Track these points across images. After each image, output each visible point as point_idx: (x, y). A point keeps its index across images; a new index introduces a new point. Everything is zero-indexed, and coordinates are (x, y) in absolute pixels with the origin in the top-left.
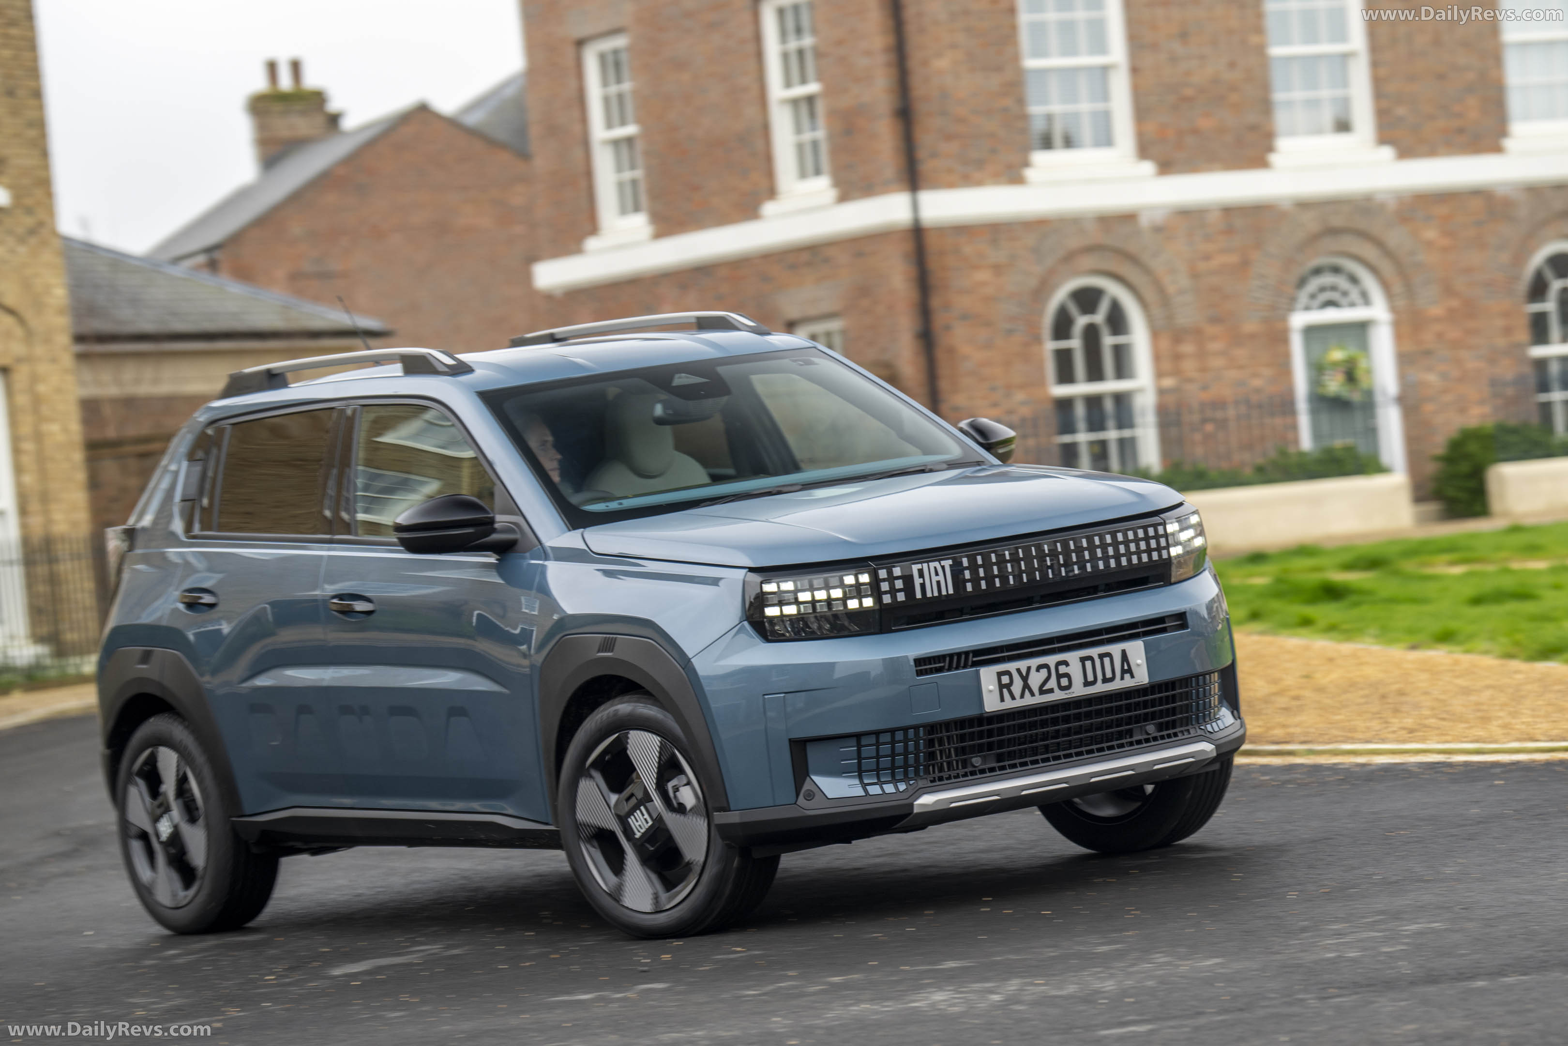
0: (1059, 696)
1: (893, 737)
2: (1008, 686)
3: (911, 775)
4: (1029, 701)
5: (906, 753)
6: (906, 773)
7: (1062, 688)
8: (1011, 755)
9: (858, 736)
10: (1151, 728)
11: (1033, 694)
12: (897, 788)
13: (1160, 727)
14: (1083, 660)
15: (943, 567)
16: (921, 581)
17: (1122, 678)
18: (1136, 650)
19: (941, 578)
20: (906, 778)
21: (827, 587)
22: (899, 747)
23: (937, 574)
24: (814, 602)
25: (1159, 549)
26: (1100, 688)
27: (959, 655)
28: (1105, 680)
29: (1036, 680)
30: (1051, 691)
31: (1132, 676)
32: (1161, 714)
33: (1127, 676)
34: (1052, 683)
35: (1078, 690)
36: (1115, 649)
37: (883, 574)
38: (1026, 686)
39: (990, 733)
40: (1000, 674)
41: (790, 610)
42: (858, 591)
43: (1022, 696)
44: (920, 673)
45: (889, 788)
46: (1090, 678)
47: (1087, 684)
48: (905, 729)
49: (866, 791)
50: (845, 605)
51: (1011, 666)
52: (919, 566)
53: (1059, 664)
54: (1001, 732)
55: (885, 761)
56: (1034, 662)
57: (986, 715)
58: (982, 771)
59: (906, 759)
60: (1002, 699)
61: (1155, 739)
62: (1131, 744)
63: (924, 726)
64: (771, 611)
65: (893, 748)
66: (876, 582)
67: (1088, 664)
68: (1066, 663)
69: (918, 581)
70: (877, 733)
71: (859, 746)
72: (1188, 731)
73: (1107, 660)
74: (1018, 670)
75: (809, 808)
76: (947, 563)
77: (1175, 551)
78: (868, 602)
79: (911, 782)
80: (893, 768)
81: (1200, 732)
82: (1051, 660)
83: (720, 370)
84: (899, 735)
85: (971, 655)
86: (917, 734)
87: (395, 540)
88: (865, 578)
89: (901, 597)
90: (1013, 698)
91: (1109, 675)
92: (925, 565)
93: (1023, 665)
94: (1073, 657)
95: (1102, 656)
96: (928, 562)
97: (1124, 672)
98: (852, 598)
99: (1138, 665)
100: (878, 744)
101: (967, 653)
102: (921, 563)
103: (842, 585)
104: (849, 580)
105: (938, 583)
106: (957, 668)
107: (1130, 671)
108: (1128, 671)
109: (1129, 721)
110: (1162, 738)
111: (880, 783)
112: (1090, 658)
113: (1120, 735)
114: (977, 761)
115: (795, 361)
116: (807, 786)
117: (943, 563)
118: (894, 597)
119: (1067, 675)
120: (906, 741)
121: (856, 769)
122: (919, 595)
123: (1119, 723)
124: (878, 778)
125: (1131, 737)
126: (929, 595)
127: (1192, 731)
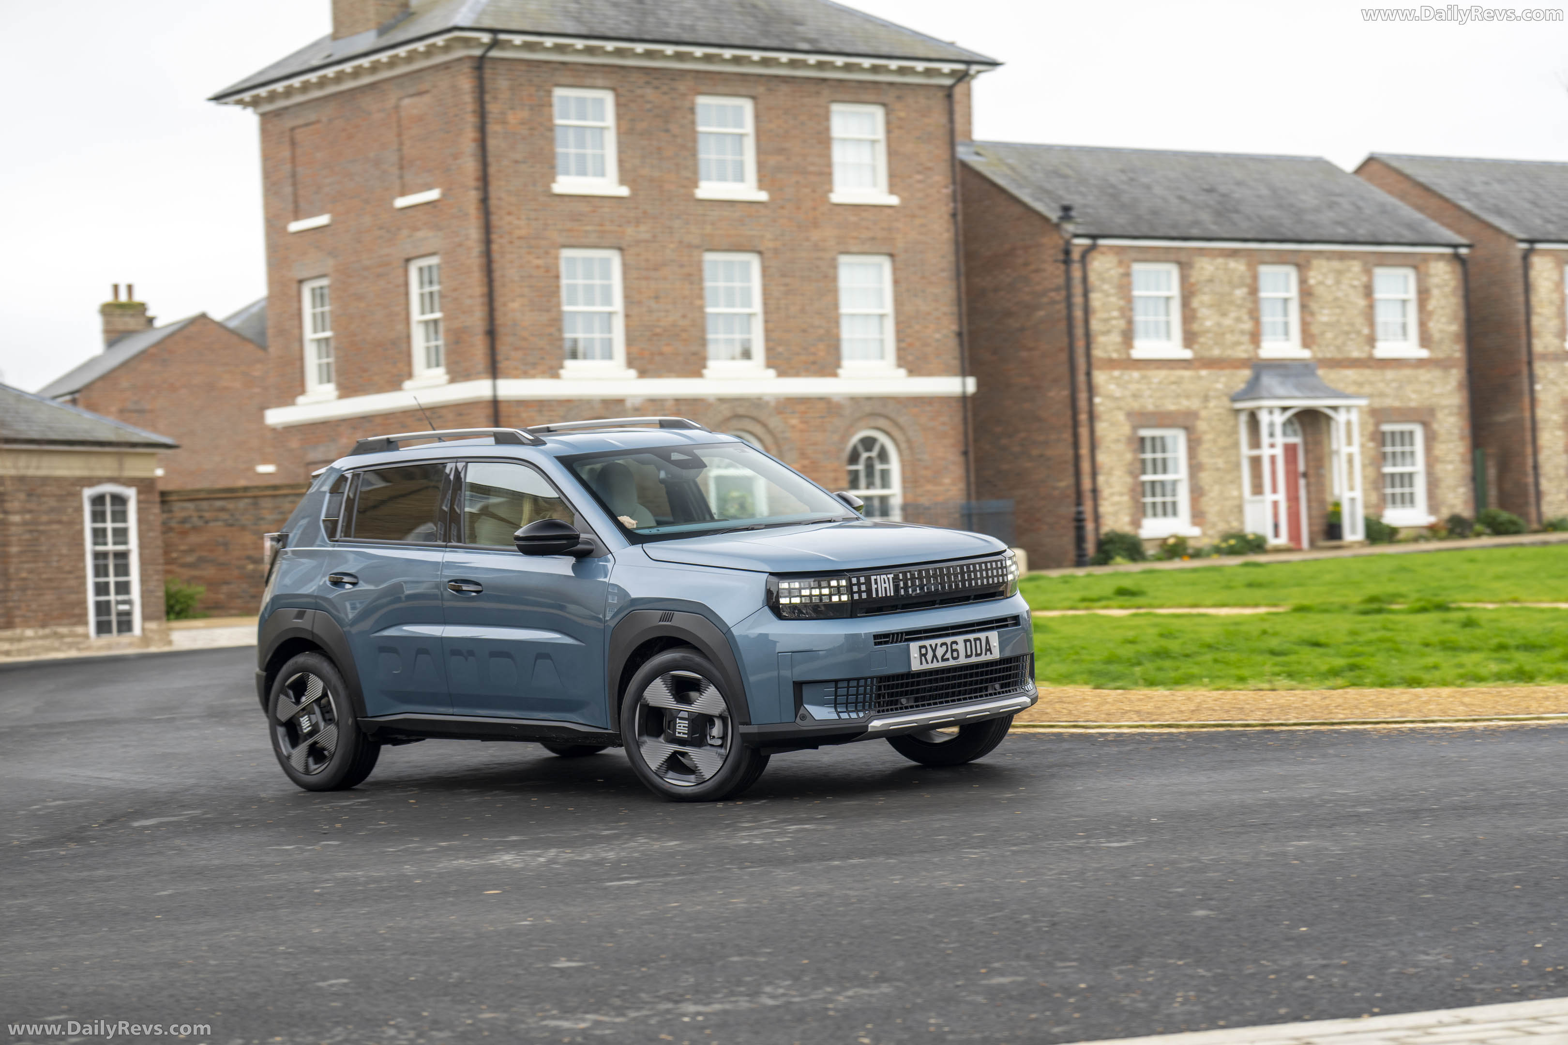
0: (952, 663)
1: (858, 683)
2: (925, 655)
3: (867, 708)
4: (936, 665)
5: (865, 694)
6: (864, 707)
7: (954, 658)
8: (923, 698)
9: (836, 681)
10: (997, 686)
11: (938, 661)
12: (858, 715)
13: (1002, 686)
14: (966, 641)
15: (888, 579)
16: (876, 586)
17: (986, 654)
18: (994, 636)
19: (887, 585)
20: (864, 710)
21: (820, 587)
22: (861, 689)
23: (885, 583)
24: (811, 596)
25: (1003, 575)
26: (974, 660)
27: (897, 634)
28: (977, 655)
29: (940, 652)
30: (948, 659)
31: (991, 653)
32: (1003, 678)
33: (988, 653)
34: (948, 655)
35: (962, 660)
36: (982, 635)
37: (854, 581)
38: (935, 656)
39: (913, 684)
40: (921, 647)
41: (796, 600)
42: (838, 590)
43: (932, 662)
44: (876, 644)
45: (854, 715)
46: (969, 653)
47: (967, 656)
48: (866, 679)
49: (839, 716)
50: (830, 599)
51: (927, 643)
52: (875, 577)
53: (953, 643)
54: (918, 683)
55: (852, 698)
56: (939, 641)
57: (912, 672)
58: (906, 708)
59: (865, 698)
60: (921, 664)
61: (999, 693)
62: (986, 695)
63: (877, 677)
64: (784, 601)
65: (857, 690)
66: (850, 585)
67: (968, 644)
68: (956, 643)
69: (874, 586)
70: (848, 680)
71: (836, 688)
72: (1016, 689)
73: (978, 642)
74: (931, 646)
75: (804, 726)
76: (891, 576)
77: (1010, 577)
78: (844, 598)
79: (867, 712)
80: (856, 703)
81: (1022, 691)
82: (948, 640)
83: (698, 452)
84: (862, 682)
85: (904, 634)
86: (872, 682)
87: (516, 548)
88: (843, 583)
89: (864, 596)
90: (927, 663)
91: (979, 652)
92: (878, 577)
93: (933, 642)
94: (960, 639)
95: (975, 640)
96: (880, 575)
97: (987, 650)
98: (835, 595)
99: (995, 646)
100: (848, 687)
101: (902, 633)
102: (877, 575)
103: (829, 587)
104: (834, 583)
105: (885, 588)
106: (896, 642)
107: (990, 650)
108: (989, 650)
109: (987, 681)
110: (1003, 692)
111: (848, 712)
112: (969, 640)
113: (981, 690)
114: (904, 701)
115: (736, 450)
116: (801, 712)
117: (888, 576)
118: (860, 596)
119: (957, 650)
120: (865, 686)
121: (833, 702)
122: (874, 596)
123: (982, 682)
124: (847, 707)
125: (987, 691)
126: (880, 595)
127: (1018, 689)
